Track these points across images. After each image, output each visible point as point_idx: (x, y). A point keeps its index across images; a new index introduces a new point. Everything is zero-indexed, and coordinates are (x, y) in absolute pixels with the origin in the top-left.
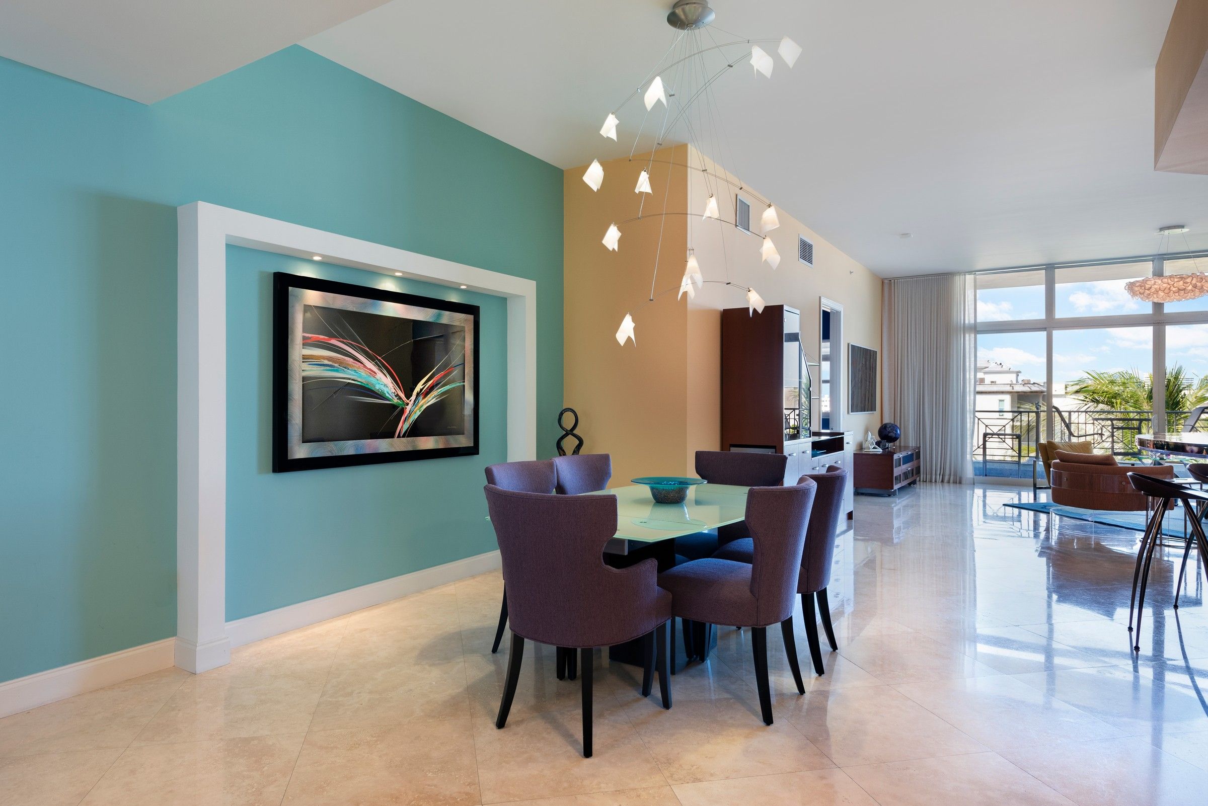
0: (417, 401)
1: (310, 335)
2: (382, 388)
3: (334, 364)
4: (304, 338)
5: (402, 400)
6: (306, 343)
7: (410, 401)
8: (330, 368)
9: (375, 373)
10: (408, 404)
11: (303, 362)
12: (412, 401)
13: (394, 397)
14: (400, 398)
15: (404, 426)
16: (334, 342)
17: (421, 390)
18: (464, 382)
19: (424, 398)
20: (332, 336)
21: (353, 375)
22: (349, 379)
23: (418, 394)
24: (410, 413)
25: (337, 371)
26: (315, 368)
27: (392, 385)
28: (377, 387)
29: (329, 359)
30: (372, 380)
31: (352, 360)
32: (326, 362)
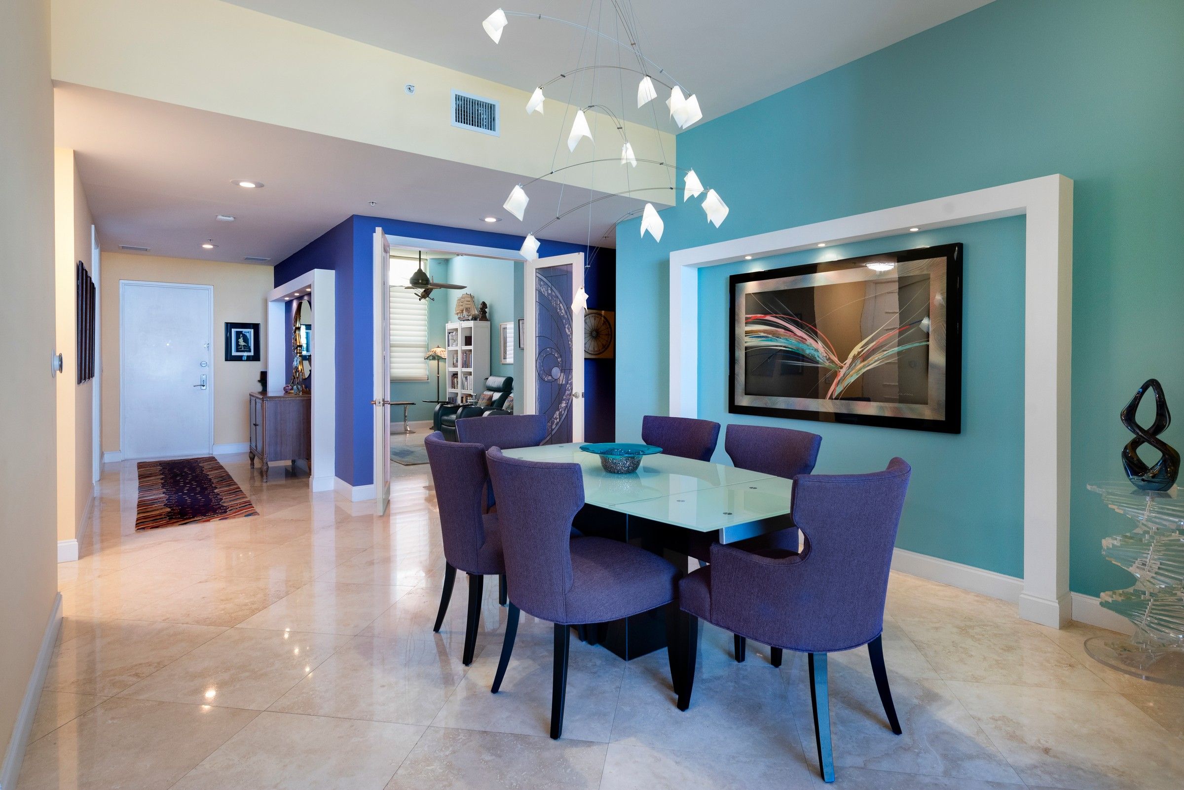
0: (854, 365)
1: (750, 316)
2: (813, 352)
3: (768, 335)
4: (747, 318)
5: (835, 363)
6: (748, 322)
7: (845, 364)
8: (766, 339)
9: (805, 339)
10: (842, 367)
11: (746, 336)
12: (848, 365)
13: (826, 361)
14: (832, 362)
15: (836, 389)
16: (769, 318)
17: (859, 353)
18: (928, 341)
19: (861, 362)
20: (767, 313)
21: (784, 343)
22: (781, 346)
23: (855, 358)
24: (845, 376)
25: (771, 341)
26: (754, 339)
27: (823, 349)
28: (808, 352)
29: (764, 331)
30: (801, 346)
31: (783, 330)
32: (762, 334)
